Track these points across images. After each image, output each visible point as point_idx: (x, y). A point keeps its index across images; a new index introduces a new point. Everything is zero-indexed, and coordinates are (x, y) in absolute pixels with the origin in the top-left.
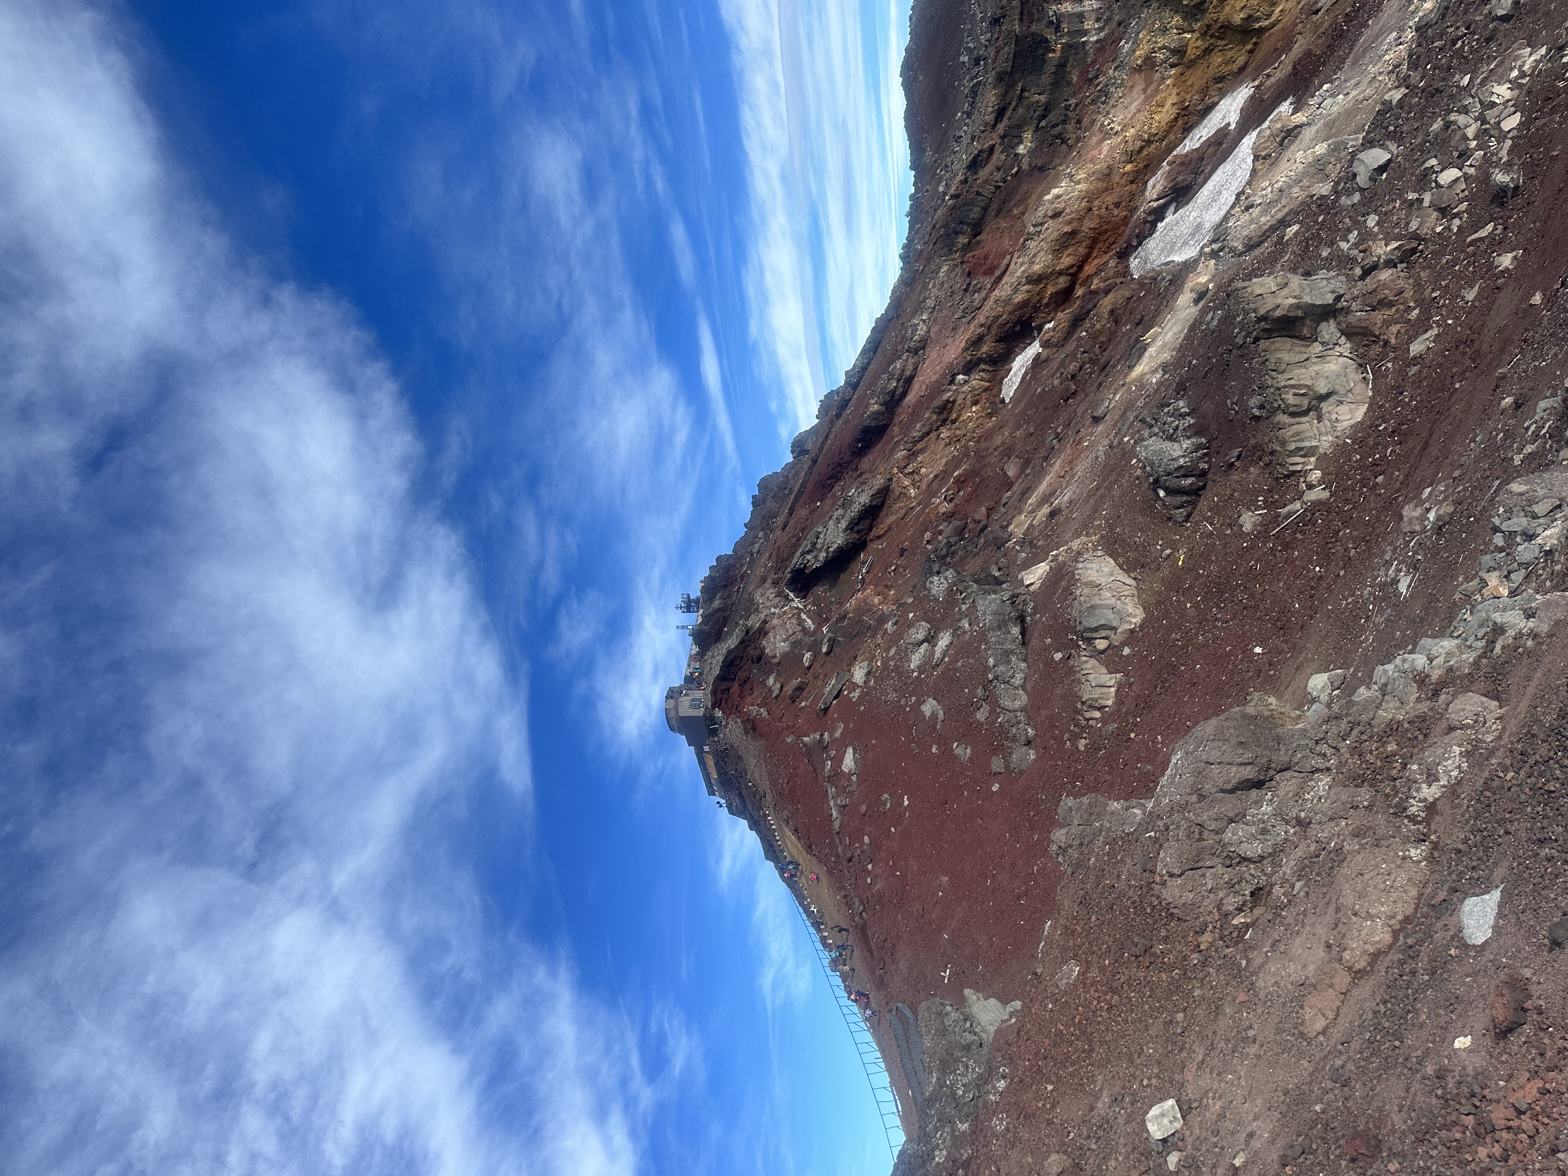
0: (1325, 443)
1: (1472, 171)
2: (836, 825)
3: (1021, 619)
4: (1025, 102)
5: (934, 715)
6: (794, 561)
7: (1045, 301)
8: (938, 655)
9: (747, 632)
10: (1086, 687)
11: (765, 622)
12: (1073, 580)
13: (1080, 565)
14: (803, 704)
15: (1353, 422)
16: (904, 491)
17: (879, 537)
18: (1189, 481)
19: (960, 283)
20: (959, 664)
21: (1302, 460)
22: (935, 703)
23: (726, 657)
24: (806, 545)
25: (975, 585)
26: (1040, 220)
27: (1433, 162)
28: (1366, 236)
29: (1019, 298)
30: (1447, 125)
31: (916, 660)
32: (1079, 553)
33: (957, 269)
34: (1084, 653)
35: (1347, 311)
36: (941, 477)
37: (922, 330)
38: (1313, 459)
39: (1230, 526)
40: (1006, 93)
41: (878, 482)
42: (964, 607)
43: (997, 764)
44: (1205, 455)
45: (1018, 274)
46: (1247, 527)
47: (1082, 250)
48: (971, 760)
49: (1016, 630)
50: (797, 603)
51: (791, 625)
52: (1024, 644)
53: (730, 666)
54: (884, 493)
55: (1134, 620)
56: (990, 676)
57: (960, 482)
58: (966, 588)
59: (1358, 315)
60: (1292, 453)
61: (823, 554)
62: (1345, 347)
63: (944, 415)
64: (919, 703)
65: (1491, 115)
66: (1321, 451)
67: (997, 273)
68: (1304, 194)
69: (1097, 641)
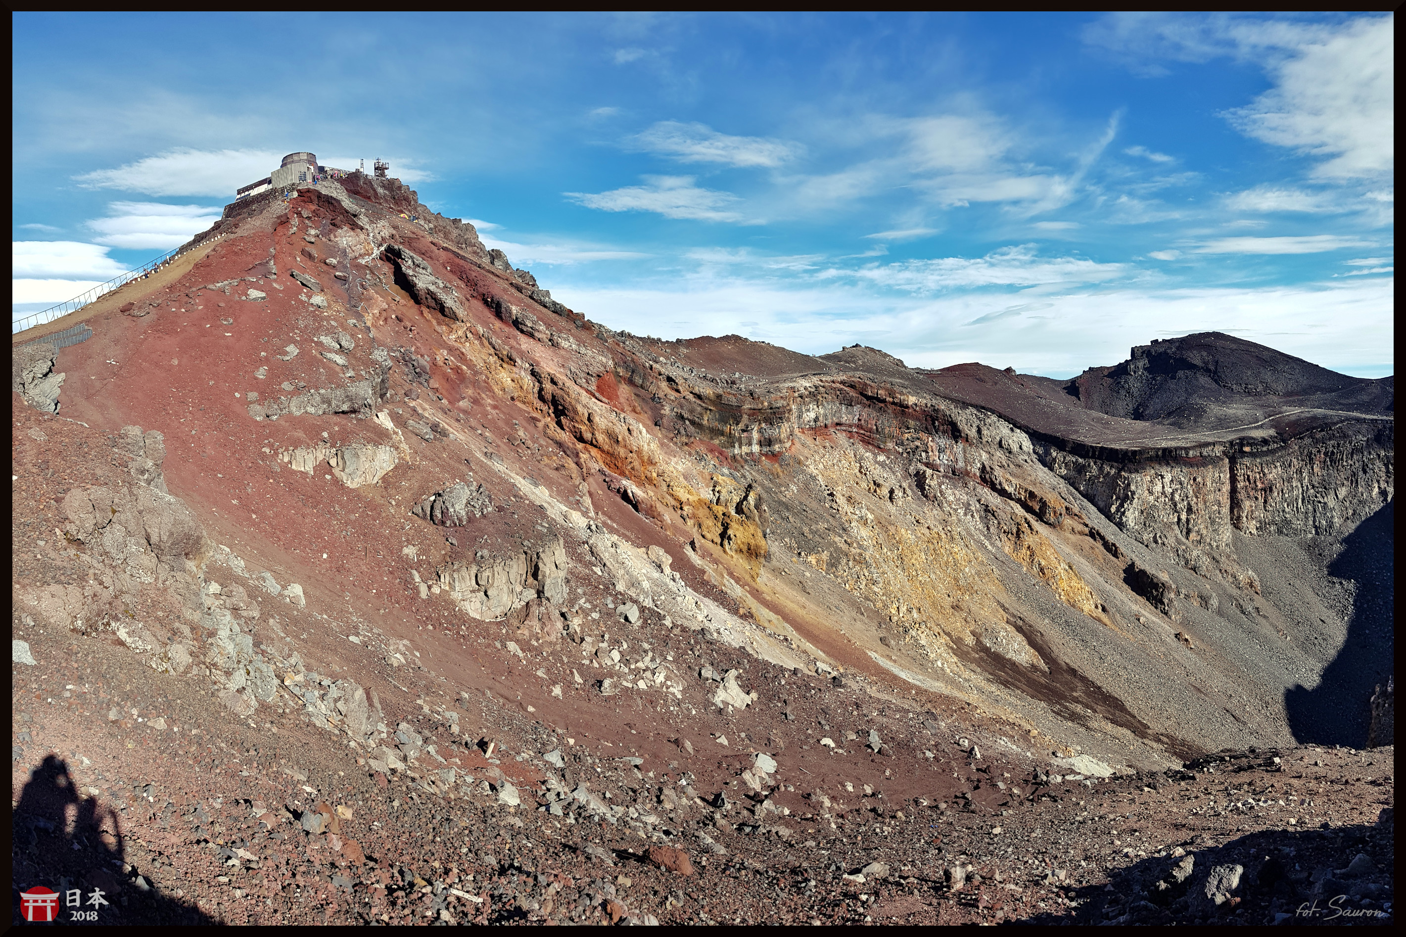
0: (456, 595)
1: (617, 668)
2: (211, 286)
3: (354, 411)
4: (704, 412)
5: (286, 353)
6: (407, 251)
7: (576, 425)
8: (329, 355)
9: (355, 216)
10: (304, 453)
11: (362, 229)
12: (377, 444)
13: (388, 448)
14: (298, 259)
15: (470, 611)
16: (454, 331)
17: (422, 313)
18: (439, 516)
19: (594, 370)
20: (322, 370)
21: (447, 582)
22: (295, 354)
23: (335, 199)
24: (419, 259)
25: (380, 380)
26: (627, 421)
27: (625, 646)
28: (586, 613)
29: (580, 408)
30: (646, 651)
31: (326, 340)
32: (397, 448)
33: (602, 368)
34: (328, 451)
35: (540, 605)
36: (462, 357)
37: (564, 344)
38: (447, 588)
39: (408, 540)
40: (709, 399)
41: (461, 313)
42: (363, 373)
43: (253, 395)
44: (455, 524)
45: (595, 408)
46: (406, 551)
47: (606, 447)
48: (256, 378)
49: (345, 407)
50: (376, 252)
51: (359, 249)
52: (336, 413)
53: (329, 202)
54: (455, 318)
55: (349, 482)
56: (312, 391)
57: (457, 370)
58: (377, 374)
59: (535, 610)
60: (451, 576)
61: (410, 272)
62: (518, 605)
63: (506, 359)
64: (295, 342)
65: (648, 674)
66: (452, 593)
67: (597, 394)
68: (619, 576)
69: (335, 459)
